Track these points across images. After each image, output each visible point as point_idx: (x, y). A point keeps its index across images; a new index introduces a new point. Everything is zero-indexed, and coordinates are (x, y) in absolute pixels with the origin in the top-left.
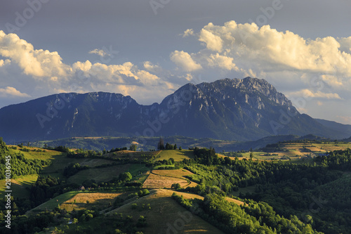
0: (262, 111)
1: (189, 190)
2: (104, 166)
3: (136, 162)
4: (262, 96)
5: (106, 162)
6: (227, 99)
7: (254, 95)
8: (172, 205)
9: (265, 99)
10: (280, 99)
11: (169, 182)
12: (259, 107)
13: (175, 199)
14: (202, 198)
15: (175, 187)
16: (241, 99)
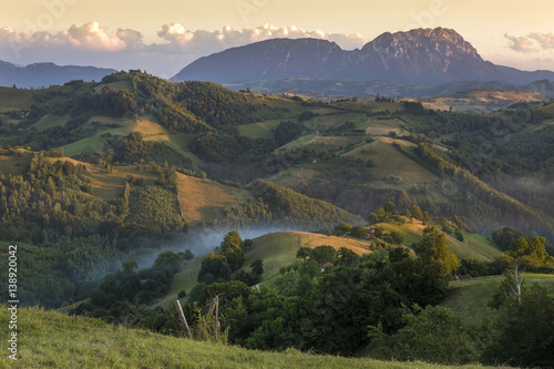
0: (450, 58)
1: (404, 138)
2: (332, 114)
3: (358, 112)
4: (450, 44)
5: (334, 111)
6: (420, 47)
7: (443, 43)
8: (394, 150)
9: (453, 47)
10: (466, 48)
11: (387, 130)
12: (448, 54)
13: (395, 146)
14: (416, 146)
15: (392, 135)
16: (432, 47)
